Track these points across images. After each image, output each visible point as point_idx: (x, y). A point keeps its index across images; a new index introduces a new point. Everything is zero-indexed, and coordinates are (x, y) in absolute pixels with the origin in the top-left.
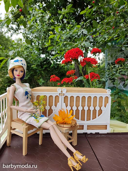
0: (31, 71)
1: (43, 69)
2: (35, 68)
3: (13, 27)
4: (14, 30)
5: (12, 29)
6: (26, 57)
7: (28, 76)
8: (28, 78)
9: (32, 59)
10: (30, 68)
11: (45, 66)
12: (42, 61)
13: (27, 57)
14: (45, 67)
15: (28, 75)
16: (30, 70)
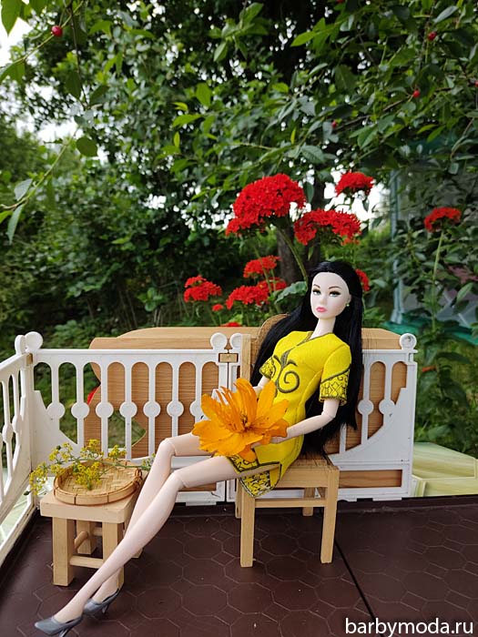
0: (114, 259)
1: (158, 250)
2: (127, 250)
3: (41, 95)
4: (46, 108)
5: (40, 105)
9: (115, 215)
10: (110, 250)
11: (164, 241)
12: (154, 221)
14: (165, 245)
15: (101, 275)
16: (110, 258)
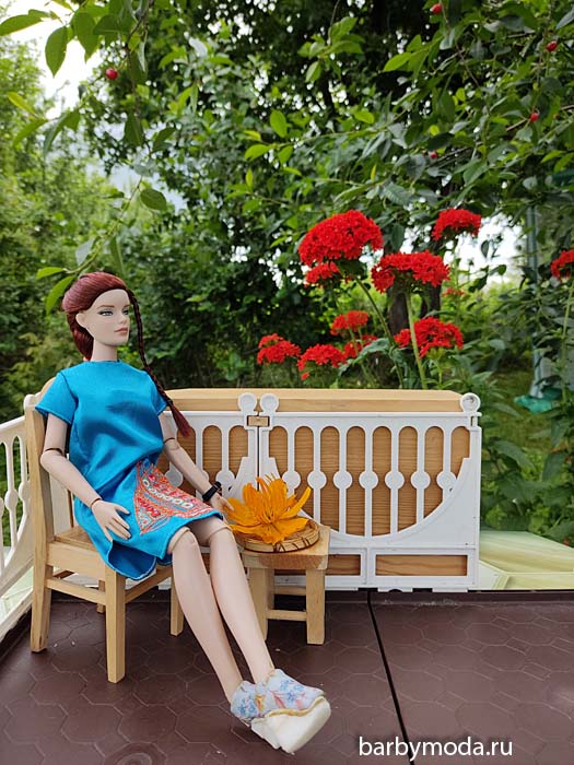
0: (190, 321)
1: (241, 310)
2: (205, 311)
3: (111, 134)
4: (117, 149)
5: (111, 146)
6: (171, 260)
7: (179, 346)
8: (179, 352)
9: (193, 270)
10: (186, 310)
11: (248, 300)
12: (234, 276)
13: (172, 263)
14: (248, 305)
15: (177, 340)
16: (185, 320)
